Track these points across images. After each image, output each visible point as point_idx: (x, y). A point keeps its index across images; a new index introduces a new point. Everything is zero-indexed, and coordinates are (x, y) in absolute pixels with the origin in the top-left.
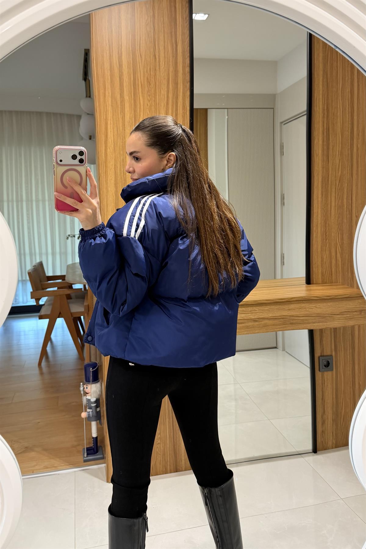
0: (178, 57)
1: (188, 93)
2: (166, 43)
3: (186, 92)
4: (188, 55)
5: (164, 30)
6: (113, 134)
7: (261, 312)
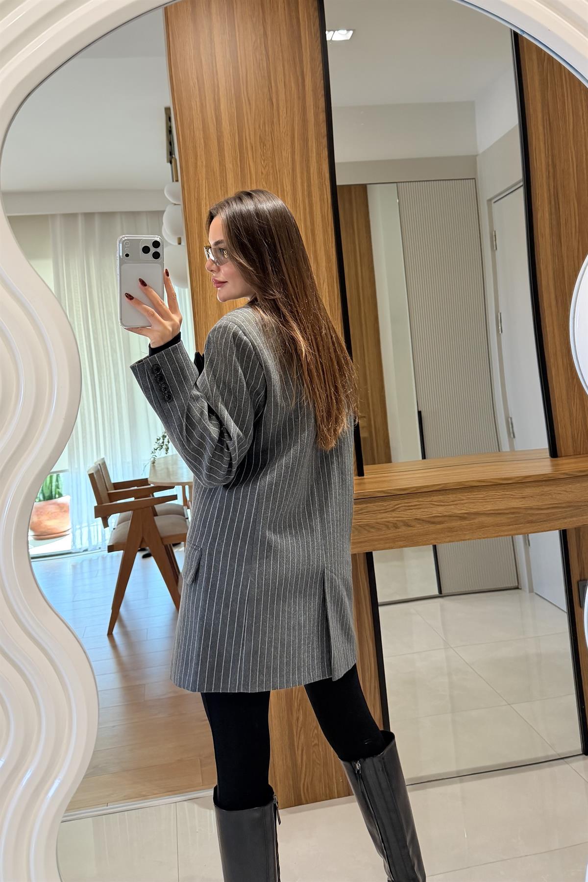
0: (307, 99)
2: (287, 77)
3: (322, 151)
4: (321, 92)
5: (283, 58)
7: (473, 503)
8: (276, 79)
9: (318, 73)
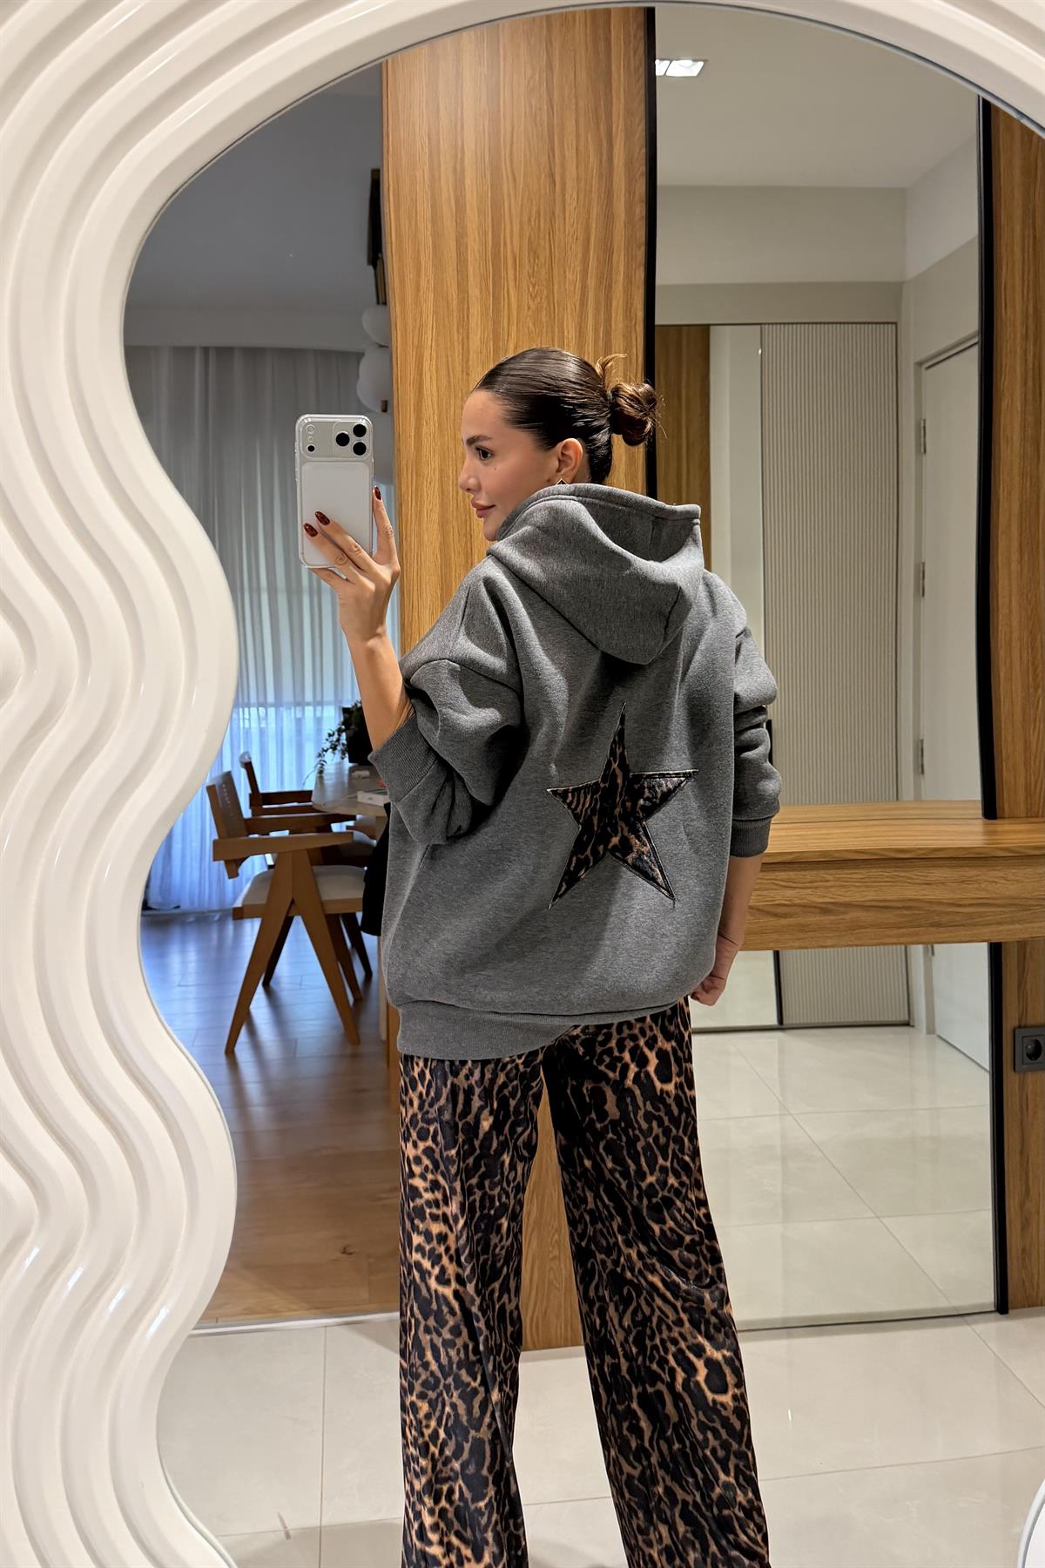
0: (616, 178)
1: (640, 275)
2: (582, 139)
3: (635, 273)
4: (640, 167)
5: (577, 104)
6: (438, 388)
7: (843, 886)
8: (563, 146)
9: (637, 136)
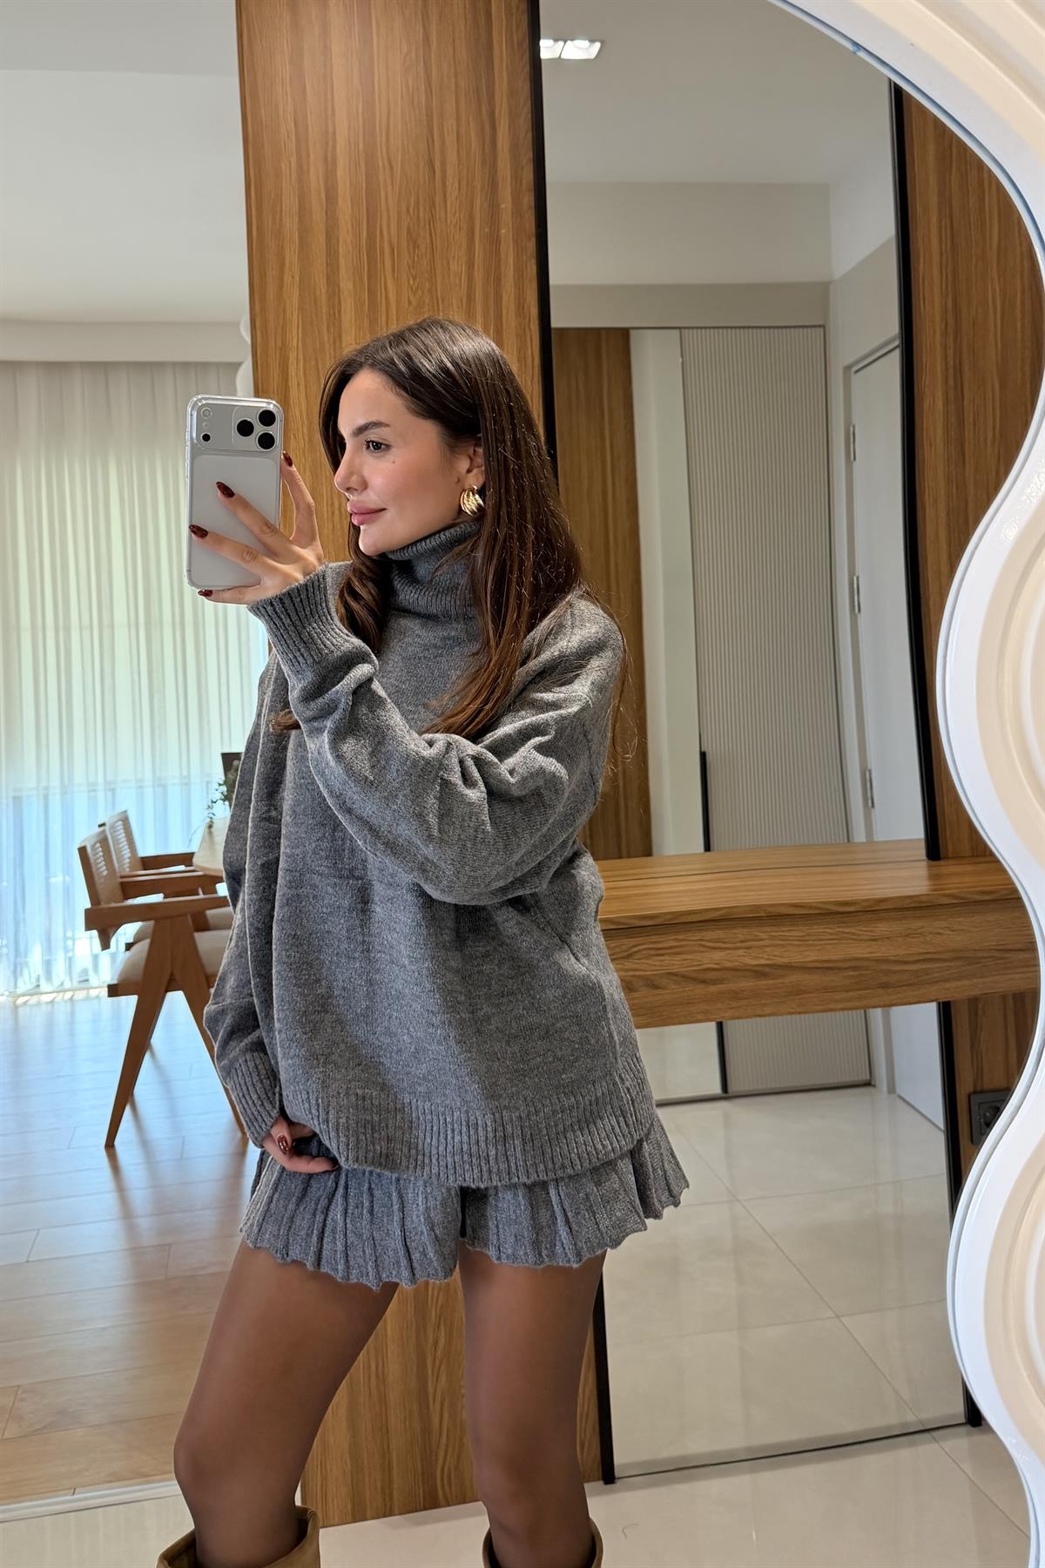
0: (500, 164)
2: (463, 122)
4: (527, 155)
5: (456, 84)
8: (443, 126)
9: (522, 118)
